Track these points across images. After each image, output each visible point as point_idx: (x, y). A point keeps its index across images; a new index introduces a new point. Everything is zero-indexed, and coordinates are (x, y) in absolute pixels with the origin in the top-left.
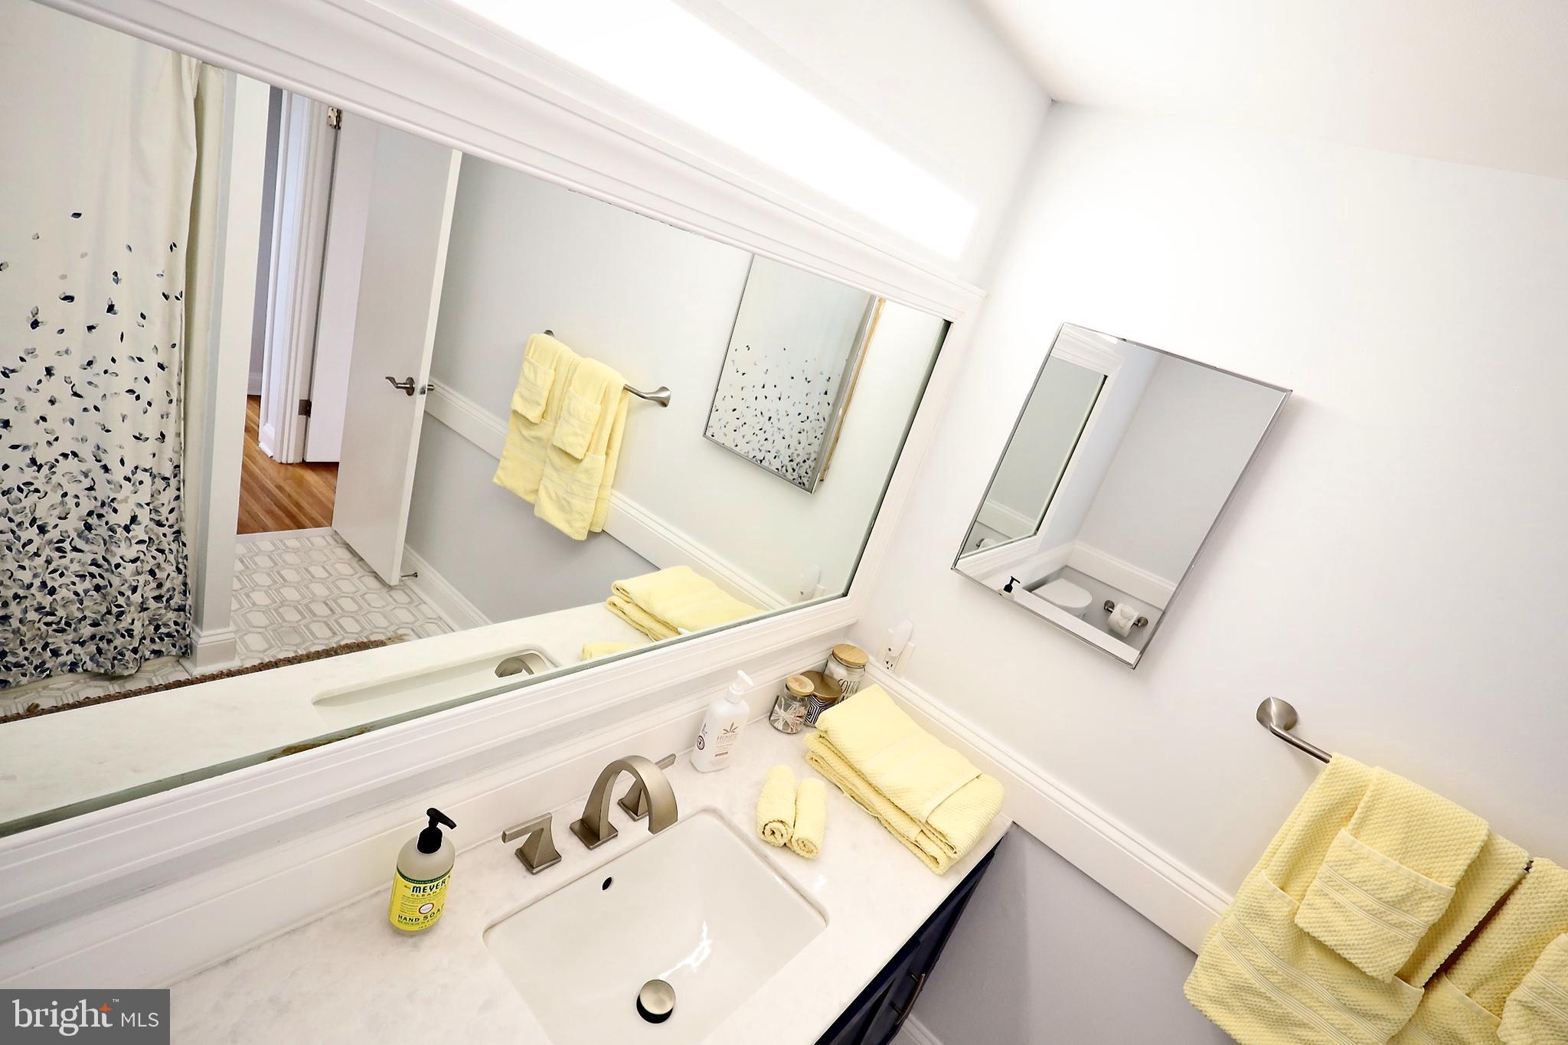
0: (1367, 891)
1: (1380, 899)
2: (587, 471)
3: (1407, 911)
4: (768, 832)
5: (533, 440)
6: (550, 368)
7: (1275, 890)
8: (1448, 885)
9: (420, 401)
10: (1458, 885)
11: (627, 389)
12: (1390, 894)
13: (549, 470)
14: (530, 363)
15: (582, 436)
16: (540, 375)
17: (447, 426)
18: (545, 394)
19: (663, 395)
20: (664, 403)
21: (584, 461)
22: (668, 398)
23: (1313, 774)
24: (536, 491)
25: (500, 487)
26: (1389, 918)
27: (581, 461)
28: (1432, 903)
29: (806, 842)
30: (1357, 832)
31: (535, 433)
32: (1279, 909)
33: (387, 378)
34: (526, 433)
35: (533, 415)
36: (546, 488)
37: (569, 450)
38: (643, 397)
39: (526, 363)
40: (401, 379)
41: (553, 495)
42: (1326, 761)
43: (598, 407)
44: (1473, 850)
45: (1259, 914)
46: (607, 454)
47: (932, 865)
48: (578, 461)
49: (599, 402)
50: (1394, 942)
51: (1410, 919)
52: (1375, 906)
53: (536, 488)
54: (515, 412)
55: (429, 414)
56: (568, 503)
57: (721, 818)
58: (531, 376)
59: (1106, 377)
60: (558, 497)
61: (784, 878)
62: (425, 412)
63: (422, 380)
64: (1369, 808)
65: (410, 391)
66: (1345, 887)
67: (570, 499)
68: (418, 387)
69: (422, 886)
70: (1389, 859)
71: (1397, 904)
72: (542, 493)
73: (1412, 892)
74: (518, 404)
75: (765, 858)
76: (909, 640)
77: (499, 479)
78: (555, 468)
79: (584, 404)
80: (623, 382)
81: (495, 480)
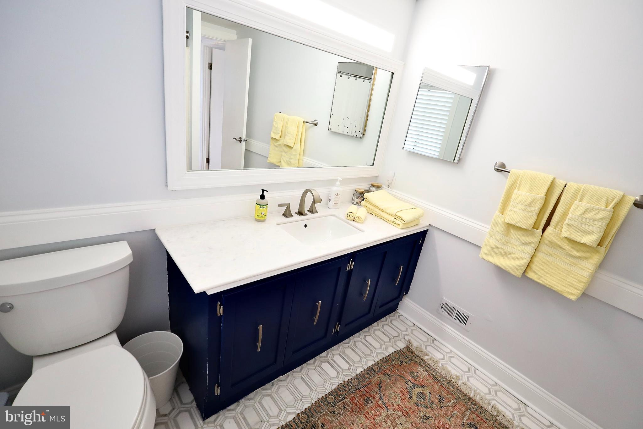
0: (521, 204)
1: (525, 205)
2: (295, 150)
3: (532, 207)
4: (348, 216)
5: (277, 146)
6: (281, 122)
7: (500, 215)
8: (543, 195)
9: (243, 143)
10: (546, 195)
11: (304, 122)
12: (526, 203)
13: (283, 153)
14: (276, 122)
15: (292, 139)
16: (278, 125)
17: (252, 151)
18: (281, 130)
19: (316, 122)
20: (316, 125)
21: (294, 148)
22: (317, 123)
23: (507, 177)
24: (280, 162)
25: (269, 163)
26: (528, 210)
27: (293, 147)
28: (539, 202)
29: (359, 217)
30: (518, 190)
31: (279, 143)
32: (501, 220)
33: (234, 138)
34: (276, 144)
35: (277, 137)
36: (283, 159)
37: (289, 145)
38: (310, 123)
39: (274, 122)
40: (238, 138)
41: (286, 161)
42: (509, 172)
43: (296, 129)
44: (548, 184)
45: (496, 224)
46: (300, 144)
47: (398, 226)
48: (292, 148)
49: (297, 128)
50: (531, 217)
51: (534, 209)
52: (524, 208)
53: (280, 160)
54: (272, 138)
55: (246, 150)
56: (290, 162)
57: (336, 217)
58: (276, 126)
59: (472, 99)
60: (287, 161)
61: (353, 227)
62: (245, 149)
63: (244, 137)
64: (521, 181)
65: (241, 141)
66: (516, 205)
67: (290, 160)
68: (243, 139)
69: (262, 206)
70: (527, 193)
71: (530, 205)
72: (282, 161)
73: (533, 200)
74: (273, 135)
75: (348, 223)
76: (394, 177)
77: (269, 160)
78: (285, 152)
79: (292, 129)
80: (303, 120)
81: (268, 161)
